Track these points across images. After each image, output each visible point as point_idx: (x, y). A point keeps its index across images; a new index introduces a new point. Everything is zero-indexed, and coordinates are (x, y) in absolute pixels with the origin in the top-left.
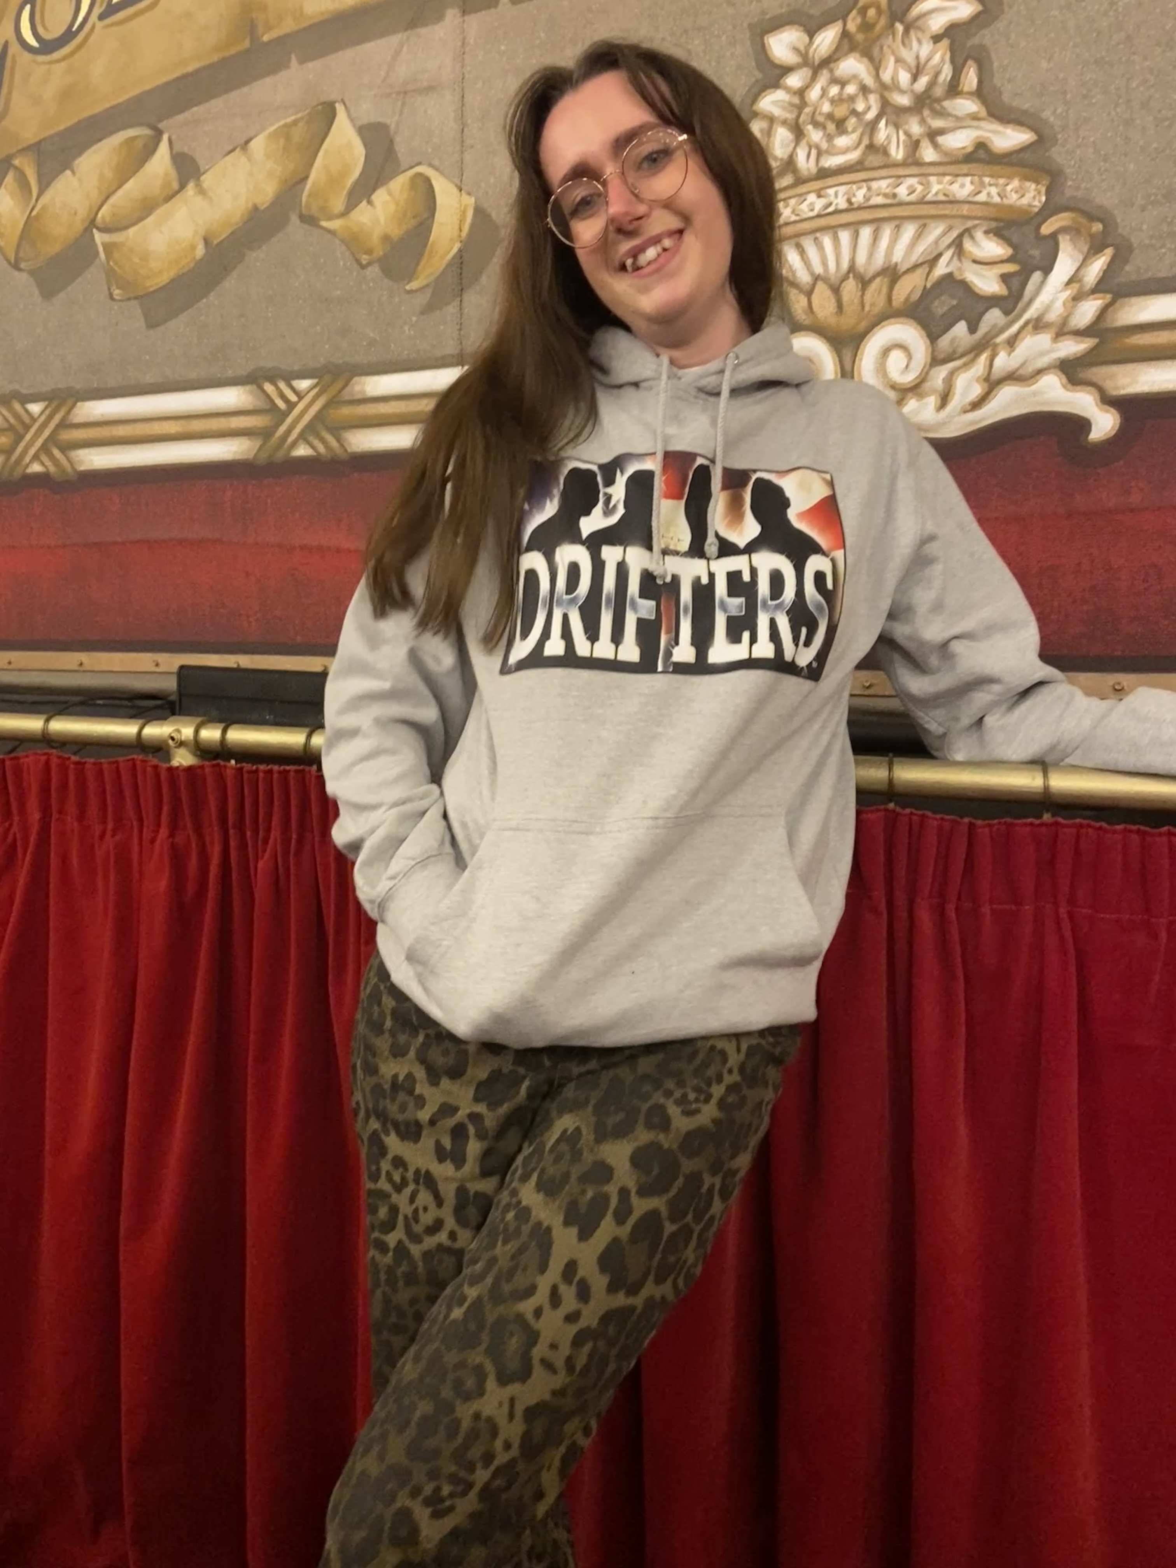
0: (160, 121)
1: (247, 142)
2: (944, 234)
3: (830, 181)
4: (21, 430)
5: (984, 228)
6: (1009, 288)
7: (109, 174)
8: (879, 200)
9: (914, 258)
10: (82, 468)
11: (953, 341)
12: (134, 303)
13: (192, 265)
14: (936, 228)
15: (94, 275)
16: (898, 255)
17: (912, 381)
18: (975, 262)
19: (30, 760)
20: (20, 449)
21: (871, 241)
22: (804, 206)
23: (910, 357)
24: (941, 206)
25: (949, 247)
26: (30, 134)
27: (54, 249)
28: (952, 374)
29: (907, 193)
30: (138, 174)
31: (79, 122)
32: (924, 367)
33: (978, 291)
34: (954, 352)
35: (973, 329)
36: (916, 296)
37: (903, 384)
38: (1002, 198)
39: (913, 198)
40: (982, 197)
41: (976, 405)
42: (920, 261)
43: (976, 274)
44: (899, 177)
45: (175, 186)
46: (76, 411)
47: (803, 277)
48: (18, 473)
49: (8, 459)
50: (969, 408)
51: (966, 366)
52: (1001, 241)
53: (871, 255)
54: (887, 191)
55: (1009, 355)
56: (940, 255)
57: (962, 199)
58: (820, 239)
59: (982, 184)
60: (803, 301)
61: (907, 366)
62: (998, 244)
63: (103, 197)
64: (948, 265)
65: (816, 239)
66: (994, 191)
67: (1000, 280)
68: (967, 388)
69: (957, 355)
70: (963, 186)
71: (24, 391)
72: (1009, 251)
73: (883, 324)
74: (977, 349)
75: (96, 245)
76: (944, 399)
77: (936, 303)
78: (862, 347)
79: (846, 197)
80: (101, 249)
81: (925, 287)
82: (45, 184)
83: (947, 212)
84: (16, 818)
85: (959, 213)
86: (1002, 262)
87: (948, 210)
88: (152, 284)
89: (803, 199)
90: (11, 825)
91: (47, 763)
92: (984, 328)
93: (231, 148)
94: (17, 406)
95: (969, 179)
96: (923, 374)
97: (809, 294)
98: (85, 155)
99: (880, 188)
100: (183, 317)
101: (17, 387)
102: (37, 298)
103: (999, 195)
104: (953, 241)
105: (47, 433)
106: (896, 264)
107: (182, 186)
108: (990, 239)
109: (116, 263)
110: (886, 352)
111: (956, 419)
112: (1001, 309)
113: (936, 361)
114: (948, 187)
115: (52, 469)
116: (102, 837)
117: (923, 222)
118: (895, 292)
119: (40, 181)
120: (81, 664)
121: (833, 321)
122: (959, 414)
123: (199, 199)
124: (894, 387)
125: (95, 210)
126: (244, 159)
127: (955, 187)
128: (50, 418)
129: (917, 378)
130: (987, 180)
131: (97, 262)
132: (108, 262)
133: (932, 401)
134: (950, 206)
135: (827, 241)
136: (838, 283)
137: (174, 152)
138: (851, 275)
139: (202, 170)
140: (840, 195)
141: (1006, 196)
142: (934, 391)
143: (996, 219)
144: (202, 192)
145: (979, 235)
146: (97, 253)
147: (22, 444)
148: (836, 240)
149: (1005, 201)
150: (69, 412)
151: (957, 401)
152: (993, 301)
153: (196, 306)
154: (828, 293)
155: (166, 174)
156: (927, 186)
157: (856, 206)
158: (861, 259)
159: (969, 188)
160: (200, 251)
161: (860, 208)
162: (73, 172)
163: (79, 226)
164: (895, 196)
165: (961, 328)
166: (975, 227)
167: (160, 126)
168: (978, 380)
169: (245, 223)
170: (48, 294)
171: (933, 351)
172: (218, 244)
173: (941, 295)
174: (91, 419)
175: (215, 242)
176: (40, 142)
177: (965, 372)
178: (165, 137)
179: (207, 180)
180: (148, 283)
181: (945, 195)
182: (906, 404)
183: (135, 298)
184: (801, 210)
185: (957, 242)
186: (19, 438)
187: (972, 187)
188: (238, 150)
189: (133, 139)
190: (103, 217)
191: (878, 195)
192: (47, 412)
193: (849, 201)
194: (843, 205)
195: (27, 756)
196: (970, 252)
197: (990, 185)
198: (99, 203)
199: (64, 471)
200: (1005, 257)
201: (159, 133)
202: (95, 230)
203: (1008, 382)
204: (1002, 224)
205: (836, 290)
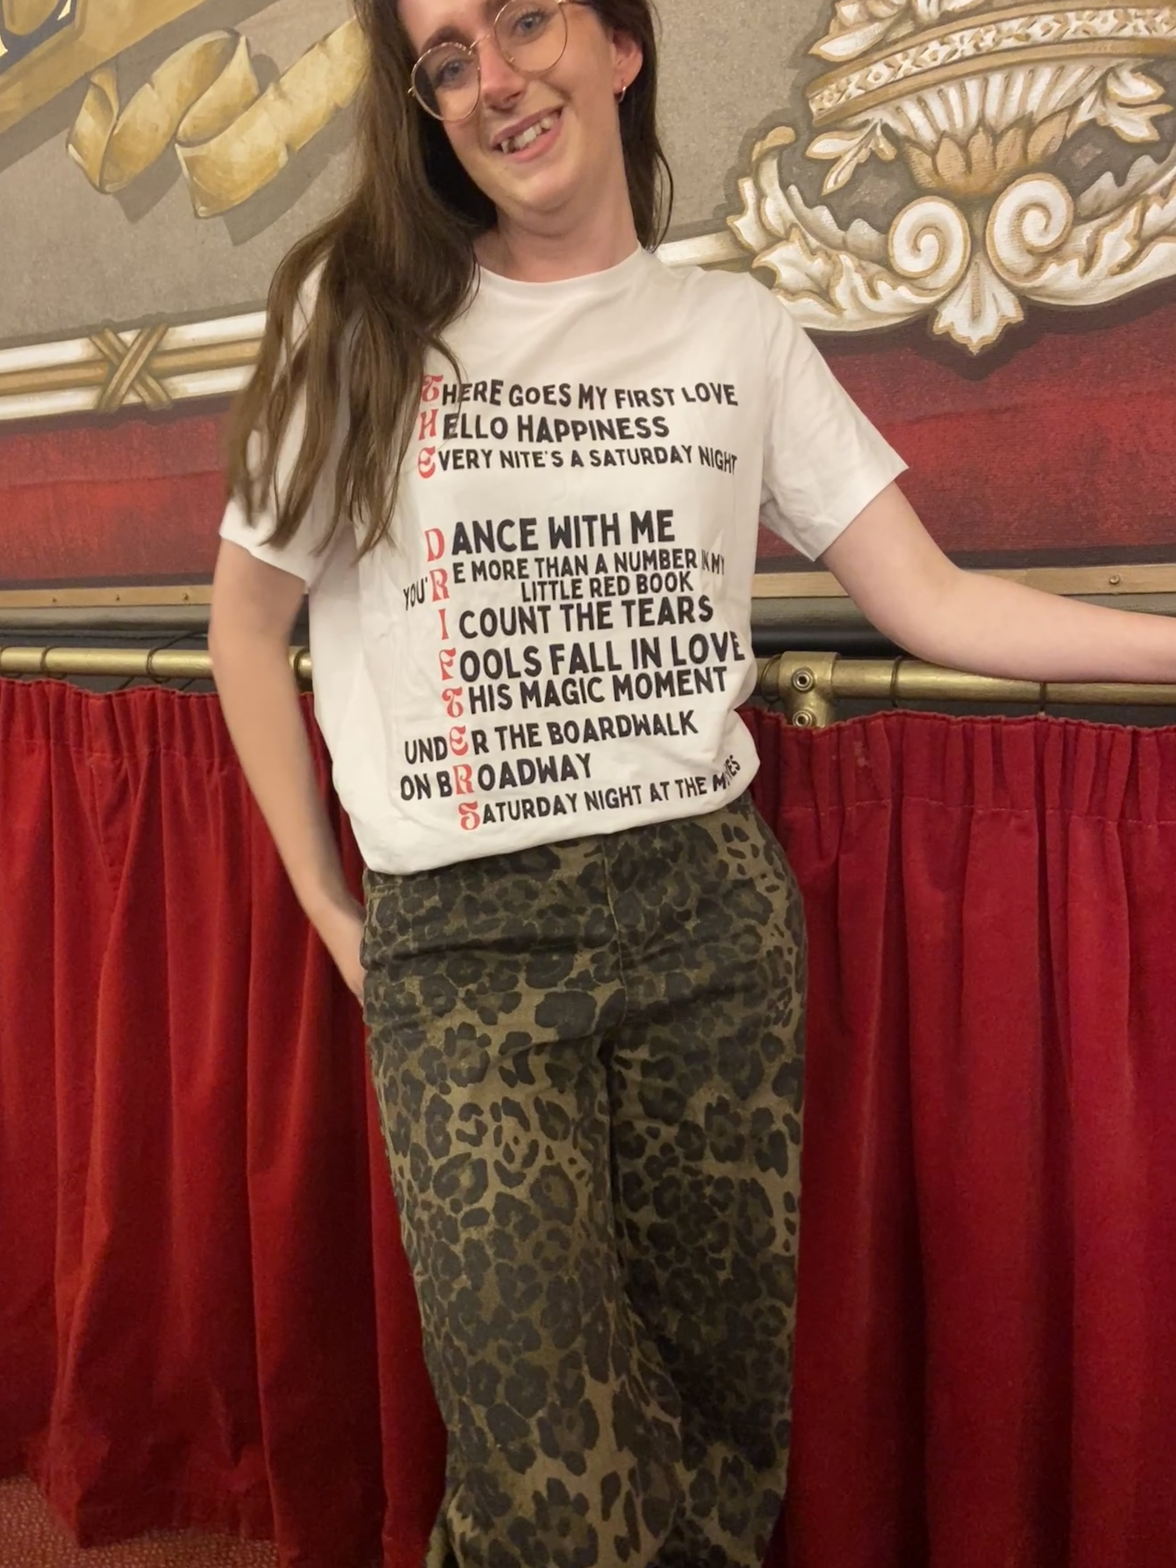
0: (236, 24)
1: (326, 37)
2: (1084, 76)
3: (955, 26)
4: (115, 361)
5: (1131, 67)
6: (1161, 133)
7: (188, 85)
8: (1010, 43)
9: (1053, 103)
10: (177, 396)
11: (1097, 196)
12: (219, 219)
13: (275, 175)
14: (1075, 71)
15: (178, 193)
16: (1033, 104)
17: (1053, 243)
18: (1121, 105)
19: (136, 696)
20: (115, 381)
21: (1002, 89)
22: (926, 56)
23: (1049, 216)
24: (1080, 45)
25: (1091, 90)
26: (108, 48)
27: (137, 168)
28: (1098, 233)
29: (1042, 33)
30: (215, 83)
31: (156, 32)
32: (1066, 226)
33: (1124, 137)
34: (1099, 208)
35: (1120, 180)
36: (1054, 149)
37: (1041, 247)
38: (1150, 31)
39: (1048, 37)
40: (1127, 32)
41: (1125, 266)
42: (1058, 109)
43: (1123, 118)
44: (1033, 15)
45: (255, 91)
46: (168, 337)
47: (927, 135)
48: (115, 405)
49: (104, 392)
50: (1118, 270)
51: (1113, 222)
52: (1150, 81)
53: (1003, 105)
54: (1019, 32)
55: (1162, 207)
56: (1080, 100)
57: (1104, 35)
58: (945, 90)
59: (1128, 17)
60: (927, 161)
61: (1046, 226)
62: (1146, 83)
63: (183, 109)
64: (1090, 111)
65: (940, 91)
66: (1141, 23)
67: (1150, 124)
68: (1115, 248)
69: (1101, 212)
70: (1105, 21)
71: (116, 320)
72: (1161, 91)
73: (1018, 181)
74: (1126, 203)
75: (178, 162)
76: (1090, 261)
77: (1078, 154)
78: (994, 208)
79: (973, 42)
80: (183, 164)
81: (1065, 136)
82: (125, 97)
83: (1087, 51)
84: (126, 754)
85: (1103, 51)
86: (1152, 103)
87: (1089, 49)
88: (238, 197)
89: (924, 47)
90: (121, 764)
91: (153, 696)
92: (1132, 179)
93: (309, 45)
94: (110, 335)
95: (1112, 12)
96: (1064, 235)
97: (933, 153)
98: (164, 66)
99: (1010, 30)
100: (269, 232)
101: (108, 316)
102: (123, 220)
103: (1147, 28)
104: (1096, 84)
105: (141, 362)
106: (1032, 113)
107: (262, 90)
108: (1137, 78)
109: (199, 179)
110: (1022, 212)
111: (1103, 283)
112: (1152, 156)
113: (1079, 219)
114: (1088, 23)
115: (148, 399)
116: (209, 771)
117: (1061, 64)
118: (1030, 146)
119: (120, 98)
120: (186, 598)
121: (961, 182)
122: (1106, 277)
123: (279, 105)
124: (1031, 251)
125: (176, 123)
126: (322, 56)
127: (1096, 22)
128: (143, 346)
129: (1056, 240)
130: (1132, 11)
131: (180, 179)
132: (191, 177)
133: (1075, 264)
134: (1091, 44)
135: (953, 93)
136: (966, 138)
137: (252, 55)
138: (981, 129)
139: (281, 72)
140: (966, 40)
141: (1155, 29)
142: (1077, 253)
143: (1143, 56)
144: (282, 95)
145: (1125, 75)
146: (180, 168)
147: (118, 375)
148: (963, 90)
149: (1155, 34)
150: (161, 338)
151: (1102, 264)
152: (1142, 148)
153: (281, 218)
154: (955, 150)
155: (246, 80)
156: (1065, 23)
157: (984, 51)
158: (992, 109)
159: (1112, 22)
160: (283, 158)
161: (990, 53)
162: (153, 86)
163: (161, 143)
164: (1028, 37)
165: (1107, 180)
166: (1120, 65)
167: (237, 28)
168: (1127, 238)
169: (329, 123)
170: (134, 216)
171: (1075, 211)
172: (301, 150)
173: (1083, 144)
174: (184, 345)
175: (298, 148)
176: (117, 57)
177: (1112, 229)
178: (243, 40)
179: (287, 81)
180: (233, 198)
181: (1085, 32)
182: (1045, 270)
183: (222, 214)
184: (924, 61)
185: (1100, 83)
186: (114, 369)
187: (1116, 21)
188: (316, 48)
189: (208, 46)
190: (184, 130)
191: (1009, 37)
192: (141, 339)
193: (976, 46)
194: (969, 51)
195: (133, 692)
196: (1116, 94)
197: (1137, 17)
198: (180, 116)
199: (159, 401)
200: (1155, 99)
201: (236, 35)
202: (177, 145)
203: (1162, 238)
204: (1151, 61)
205: (964, 147)
